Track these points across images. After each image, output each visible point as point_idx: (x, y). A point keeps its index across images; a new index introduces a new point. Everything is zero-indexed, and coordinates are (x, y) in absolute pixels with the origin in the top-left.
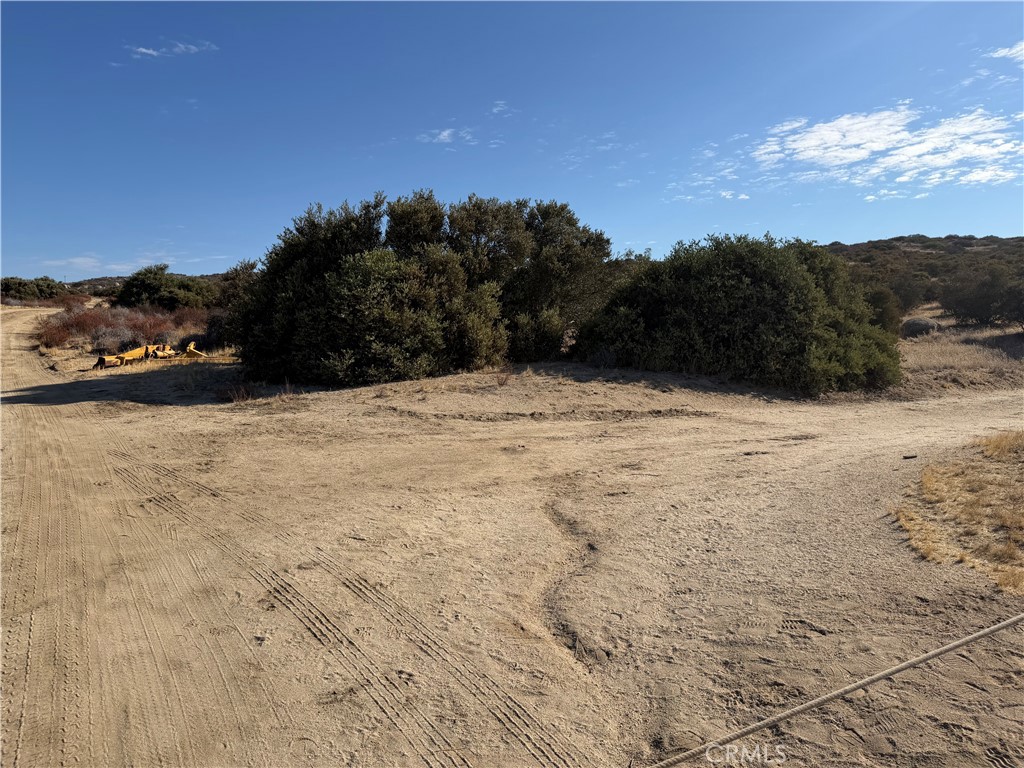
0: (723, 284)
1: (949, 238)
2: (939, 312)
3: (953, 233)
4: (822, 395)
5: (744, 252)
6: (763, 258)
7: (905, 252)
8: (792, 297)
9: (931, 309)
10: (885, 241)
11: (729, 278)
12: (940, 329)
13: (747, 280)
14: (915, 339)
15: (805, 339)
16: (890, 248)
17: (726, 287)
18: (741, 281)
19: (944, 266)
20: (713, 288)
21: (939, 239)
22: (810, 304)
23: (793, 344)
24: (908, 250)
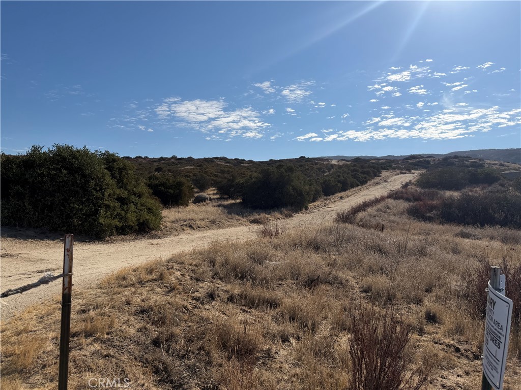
0: (49, 173)
1: (236, 159)
2: (215, 192)
3: (237, 158)
4: (108, 237)
5: (66, 155)
6: (77, 159)
7: (217, 164)
8: (92, 183)
9: (213, 190)
10: (211, 158)
11: (54, 169)
12: (211, 200)
13: (65, 172)
14: (199, 204)
15: (100, 206)
16: (212, 162)
17: (51, 175)
18: (61, 172)
19: (228, 171)
20: (42, 175)
21: (232, 159)
22: (104, 187)
23: (91, 209)
24: (219, 163)
